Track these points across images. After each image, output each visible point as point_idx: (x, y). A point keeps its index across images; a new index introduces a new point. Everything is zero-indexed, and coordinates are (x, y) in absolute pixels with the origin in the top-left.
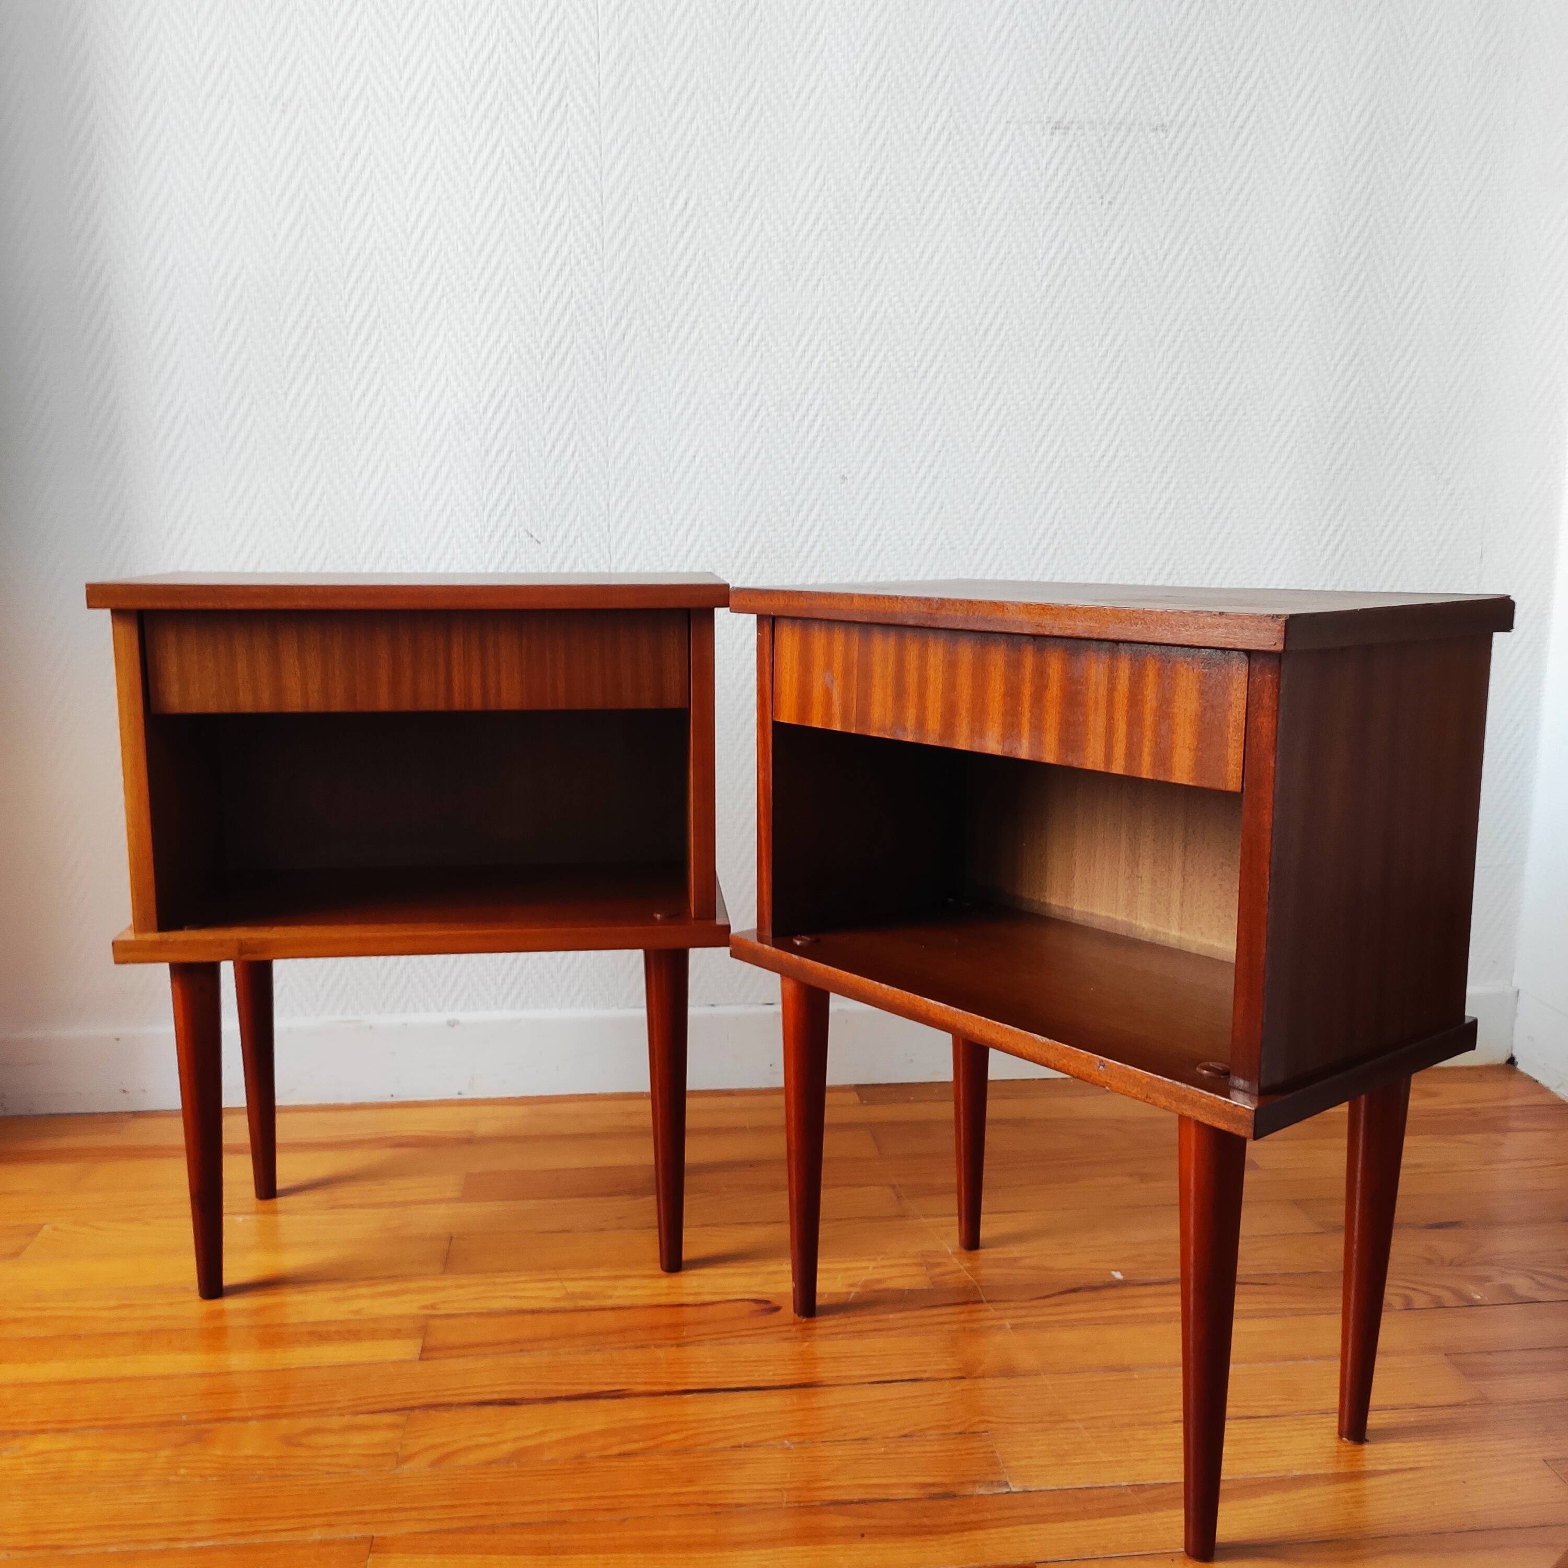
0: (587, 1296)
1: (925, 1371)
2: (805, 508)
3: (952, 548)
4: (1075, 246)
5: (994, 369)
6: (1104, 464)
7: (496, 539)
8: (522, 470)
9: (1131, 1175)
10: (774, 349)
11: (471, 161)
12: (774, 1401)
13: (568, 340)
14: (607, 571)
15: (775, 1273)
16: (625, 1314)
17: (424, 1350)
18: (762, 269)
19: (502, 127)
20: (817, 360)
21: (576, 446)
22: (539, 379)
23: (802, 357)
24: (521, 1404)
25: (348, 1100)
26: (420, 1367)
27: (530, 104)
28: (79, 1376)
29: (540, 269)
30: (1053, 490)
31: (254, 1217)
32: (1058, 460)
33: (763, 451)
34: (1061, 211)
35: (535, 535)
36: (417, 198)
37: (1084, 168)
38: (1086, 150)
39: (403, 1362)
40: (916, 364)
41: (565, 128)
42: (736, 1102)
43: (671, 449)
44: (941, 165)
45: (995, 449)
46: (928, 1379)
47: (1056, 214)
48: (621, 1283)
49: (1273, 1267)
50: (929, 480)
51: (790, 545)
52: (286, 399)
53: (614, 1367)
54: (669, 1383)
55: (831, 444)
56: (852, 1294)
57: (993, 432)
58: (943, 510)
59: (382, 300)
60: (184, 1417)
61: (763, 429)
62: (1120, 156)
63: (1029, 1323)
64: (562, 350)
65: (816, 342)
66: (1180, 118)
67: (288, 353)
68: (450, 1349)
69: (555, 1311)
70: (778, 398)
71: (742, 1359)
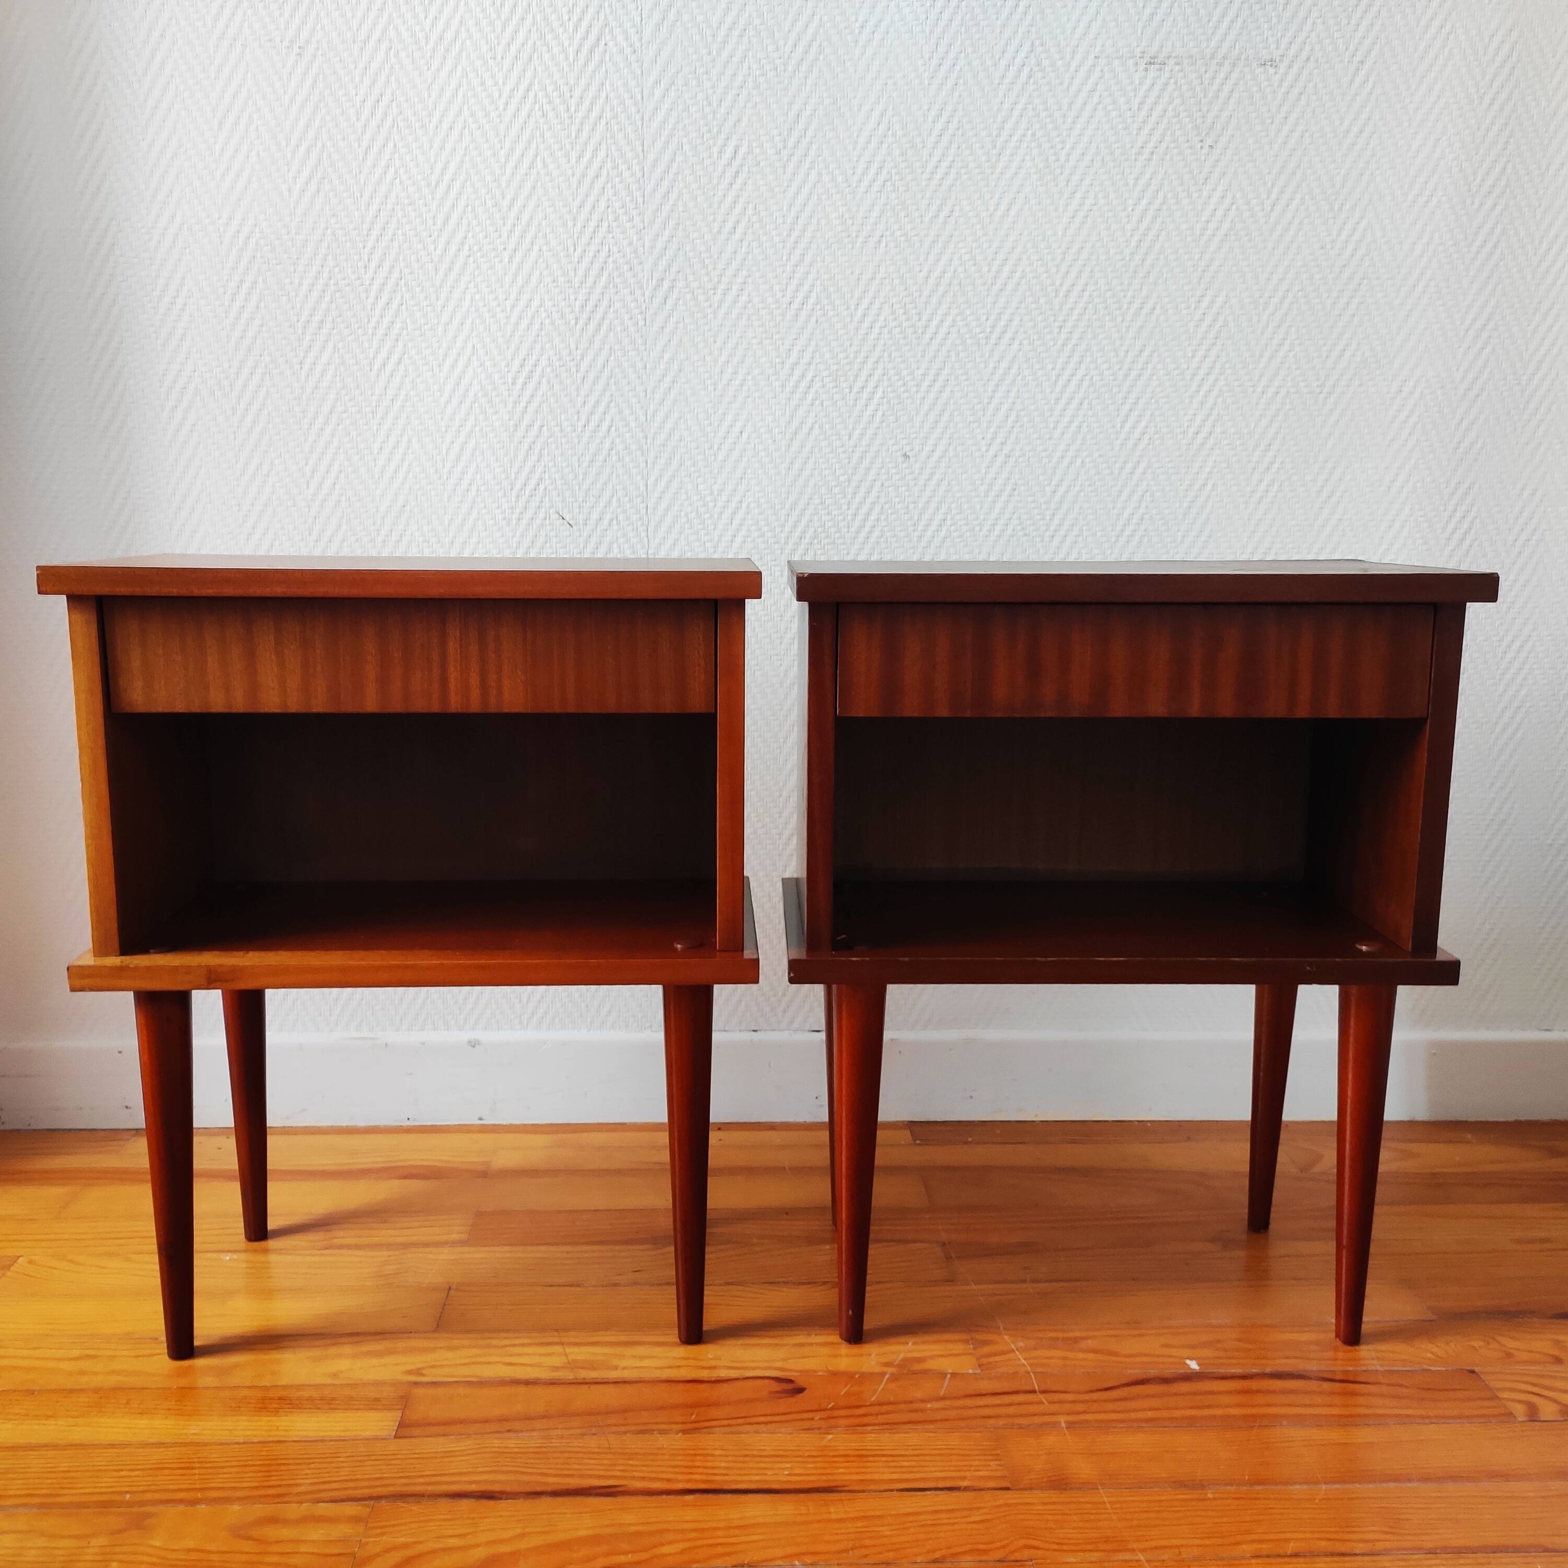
0: (590, 1365)
1: (964, 1478)
2: (863, 490)
3: (1025, 535)
4: (1170, 195)
5: (1076, 335)
6: (1199, 440)
7: (525, 521)
8: (553, 446)
9: (1212, 1240)
10: (831, 313)
11: (501, 107)
12: (786, 1508)
13: (605, 303)
14: (645, 556)
15: (802, 1345)
16: (629, 1389)
17: (402, 1425)
18: (818, 224)
19: (535, 69)
20: (878, 325)
21: (612, 421)
22: (573, 347)
23: (861, 322)
24: (501, 1499)
25: (362, 1123)
26: (394, 1446)
27: (566, 44)
28: (22, 1441)
29: (574, 226)
30: (1140, 470)
31: (243, 1256)
32: (1147, 437)
33: (817, 426)
34: (1154, 157)
35: (567, 517)
36: (442, 148)
37: (1182, 108)
38: (1185, 88)
39: (376, 1439)
40: (988, 330)
41: (604, 69)
42: (776, 1137)
43: (716, 424)
44: (1020, 106)
45: (1075, 424)
46: (966, 1489)
47: (1149, 160)
48: (629, 1351)
49: (1375, 1362)
50: (1001, 458)
51: (846, 530)
52: (301, 368)
53: (610, 1456)
54: (669, 1480)
55: (892, 419)
56: (887, 1376)
57: (1073, 406)
58: (1016, 493)
59: (404, 260)
60: (128, 1496)
61: (817, 402)
62: (1223, 95)
63: (1087, 1421)
64: (599, 315)
65: (877, 306)
66: (1292, 52)
67: (303, 318)
68: (429, 1424)
69: (552, 1383)
70: (835, 367)
71: (755, 1453)
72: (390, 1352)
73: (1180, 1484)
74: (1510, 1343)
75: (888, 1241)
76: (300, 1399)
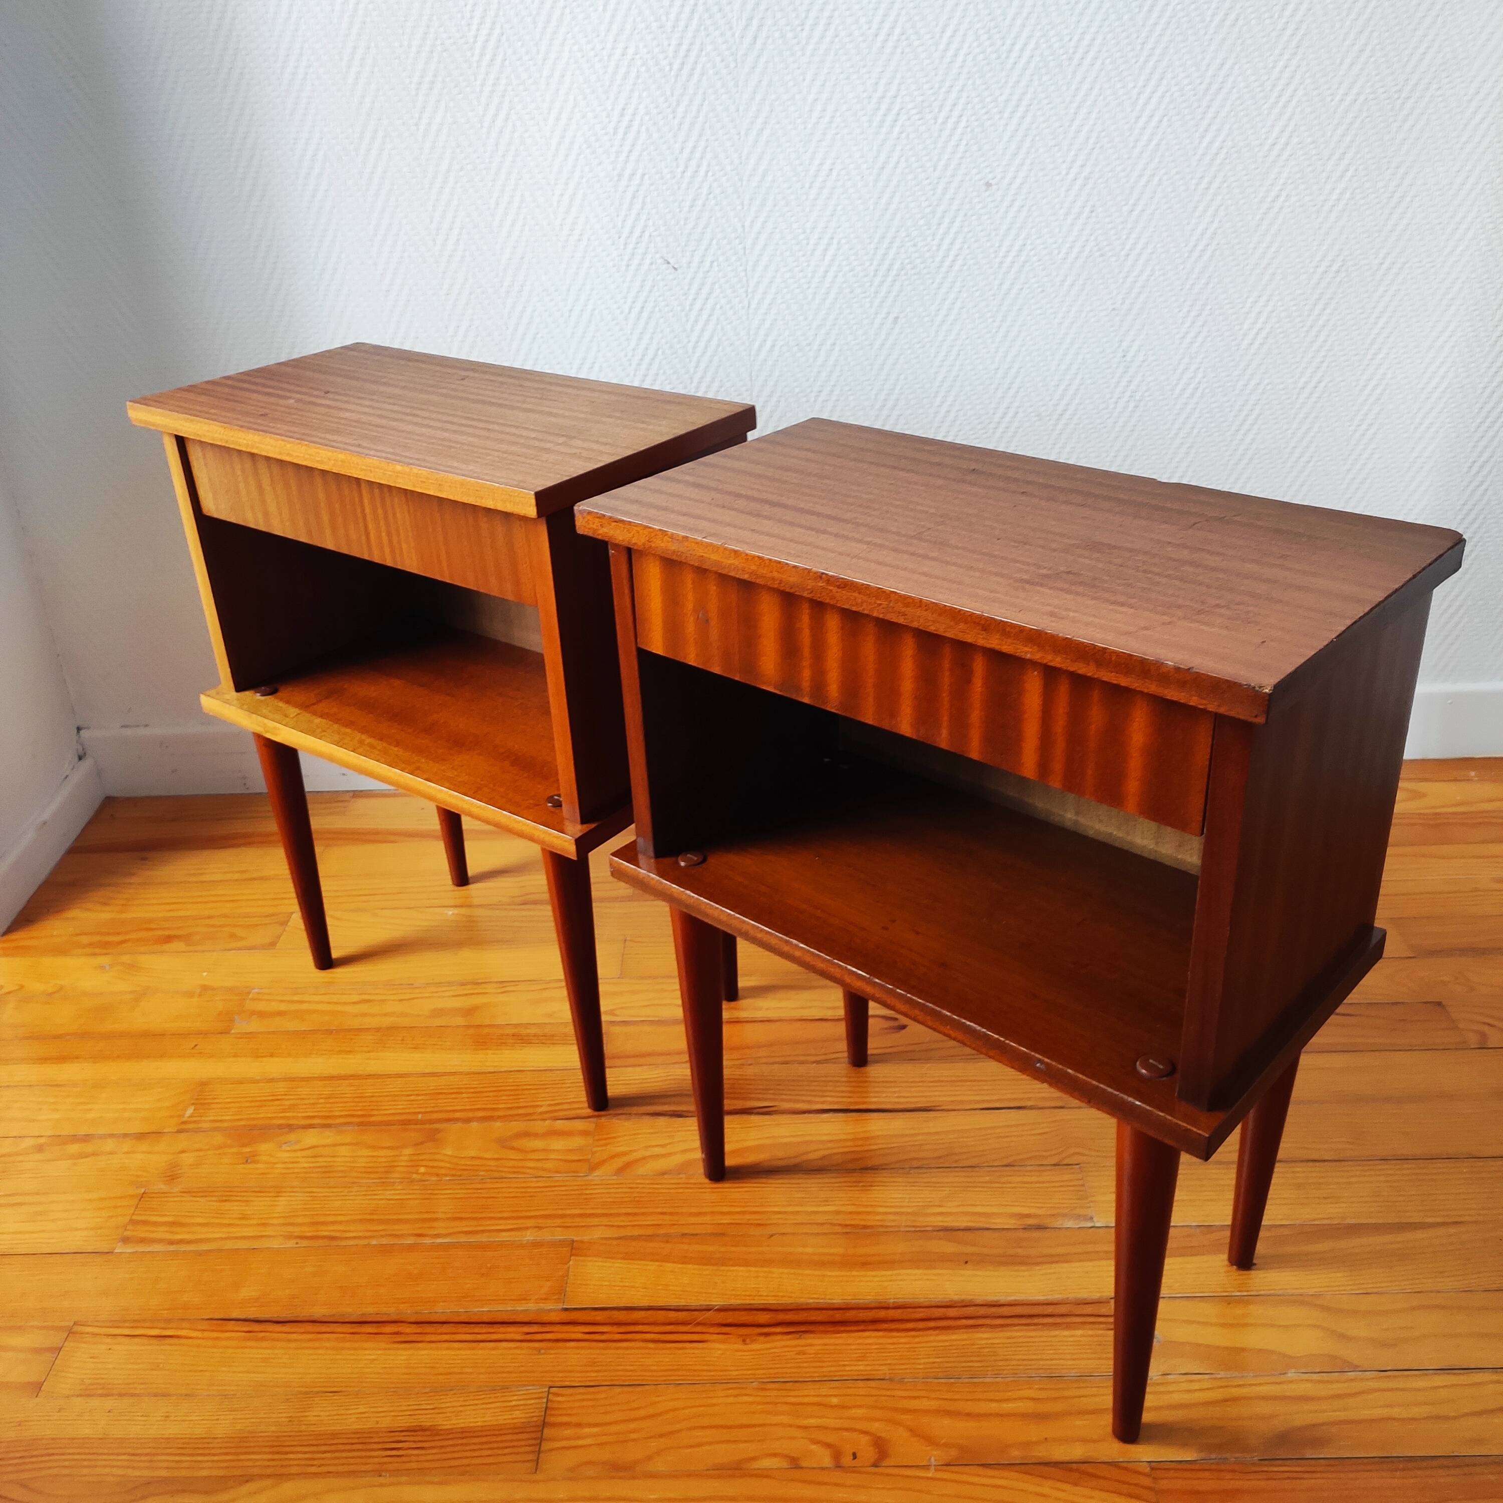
1: (1031, 1101)
2: (947, 221)
3: (1102, 255)
5: (1158, 52)
6: (1275, 153)
7: (633, 267)
8: (655, 193)
10: (916, 43)
13: (696, 47)
20: (962, 53)
21: (709, 165)
22: (669, 93)
23: (945, 50)
30: (1216, 185)
32: (1224, 151)
33: (903, 159)
35: (672, 261)
40: (1071, 51)
43: (807, 163)
45: (1154, 142)
46: (1031, 1108)
50: (1080, 182)
51: (931, 260)
52: (418, 129)
53: (764, 1082)
54: (809, 1102)
55: (975, 148)
57: (1153, 123)
58: (1094, 214)
60: (420, 1116)
61: (903, 135)
64: (692, 59)
65: (962, 32)
67: (415, 79)
68: (628, 1057)
70: (920, 99)
74: (1475, 980)
76: (528, 1035)
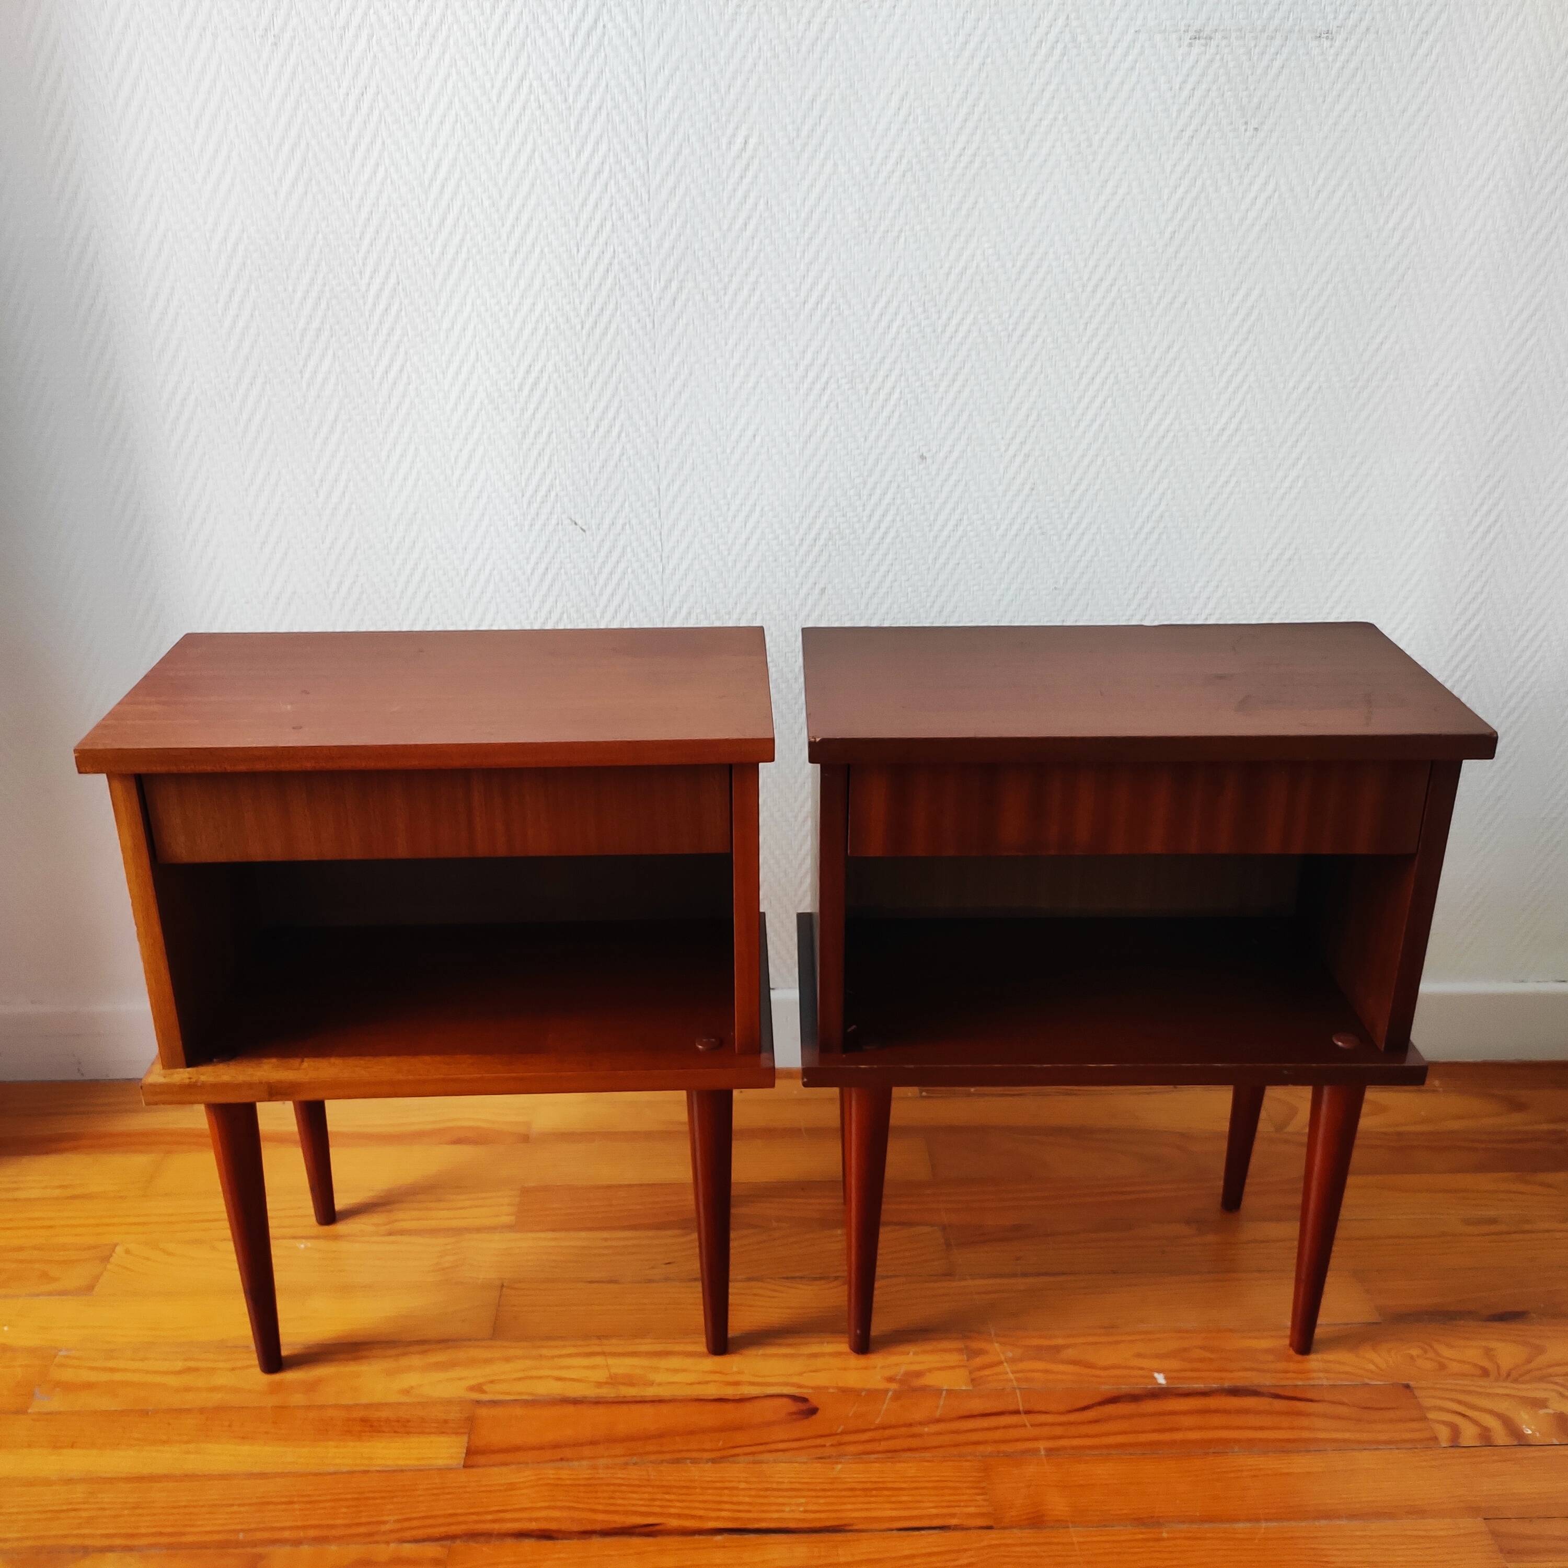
0: (630, 1381)
1: (953, 1515)
2: (878, 492)
3: (1043, 533)
4: (1209, 182)
5: (1102, 332)
6: (1224, 437)
7: (537, 527)
8: (563, 453)
9: (1188, 1222)
10: (846, 313)
11: (494, 99)
12: (801, 1551)
13: (611, 306)
15: (815, 1355)
16: (664, 1409)
17: (470, 1452)
18: (834, 219)
19: (529, 57)
20: (896, 325)
21: (622, 425)
22: (580, 351)
23: (878, 321)
24: (557, 1539)
26: (463, 1477)
27: (561, 27)
28: (146, 1471)
29: (577, 225)
30: (1163, 467)
31: (316, 1243)
32: (1171, 434)
33: (832, 428)
34: (1194, 140)
35: (579, 522)
36: (434, 144)
37: (1226, 88)
38: (1231, 64)
39: (448, 1469)
40: (1010, 328)
41: (603, 54)
43: (728, 428)
44: (1052, 87)
45: (1098, 422)
47: (1189, 144)
48: (664, 1363)
49: (1321, 1375)
50: (1019, 459)
51: (861, 531)
52: (302, 377)
53: (650, 1489)
54: (701, 1517)
55: (908, 420)
56: (890, 1394)
57: (1097, 404)
58: (1034, 492)
59: (400, 264)
60: (241, 1535)
61: (832, 404)
62: (1273, 72)
63: (1064, 1448)
64: (605, 319)
65: (895, 303)
66: (1350, 22)
67: (300, 326)
68: (494, 1452)
69: (598, 1402)
70: (850, 368)
71: (775, 1486)
72: (452, 1365)
73: (1140, 1521)
74: (1446, 1352)
75: (896, 1224)
76: (379, 1420)
